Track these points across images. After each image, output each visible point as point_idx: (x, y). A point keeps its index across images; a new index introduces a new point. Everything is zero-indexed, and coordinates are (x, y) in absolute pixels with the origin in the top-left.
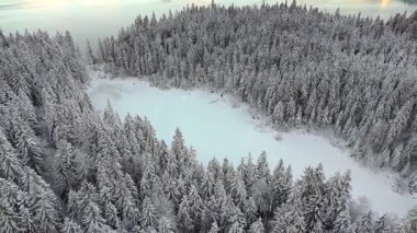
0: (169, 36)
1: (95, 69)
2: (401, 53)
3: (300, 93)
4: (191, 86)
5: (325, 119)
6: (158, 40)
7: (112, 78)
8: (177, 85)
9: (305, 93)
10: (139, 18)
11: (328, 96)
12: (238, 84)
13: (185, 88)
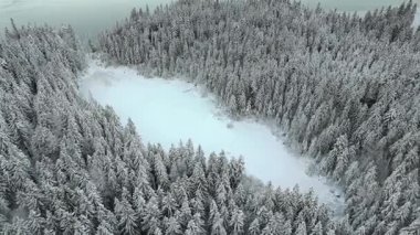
0: (157, 29)
1: (93, 58)
2: (356, 52)
3: (251, 89)
4: (171, 76)
5: (269, 111)
6: (147, 32)
7: (106, 67)
8: (159, 74)
9: (255, 89)
10: (134, 10)
11: (273, 92)
12: (207, 77)
13: (166, 78)
